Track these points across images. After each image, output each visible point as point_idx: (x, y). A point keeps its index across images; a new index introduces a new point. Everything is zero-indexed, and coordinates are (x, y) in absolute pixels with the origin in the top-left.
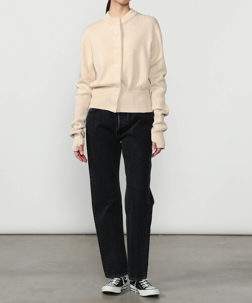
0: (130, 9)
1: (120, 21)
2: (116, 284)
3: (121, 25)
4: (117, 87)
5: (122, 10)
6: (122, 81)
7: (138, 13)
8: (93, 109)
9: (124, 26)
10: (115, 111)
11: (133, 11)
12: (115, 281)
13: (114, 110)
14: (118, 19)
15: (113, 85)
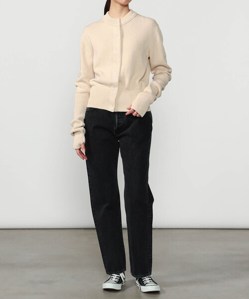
0: (129, 10)
1: (120, 22)
2: (117, 280)
3: (121, 26)
4: (114, 86)
5: (121, 11)
6: (120, 81)
7: (138, 14)
8: (90, 108)
9: (123, 27)
10: (112, 111)
11: (133, 12)
12: (115, 277)
13: (111, 109)
14: (118, 20)
15: (110, 85)
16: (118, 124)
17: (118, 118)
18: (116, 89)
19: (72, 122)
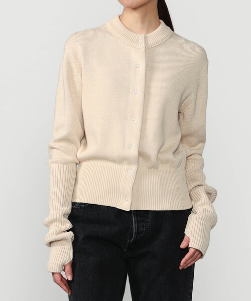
1: (145, 41)
4: (130, 163)
6: (139, 153)
10: (126, 208)
14: (141, 37)
15: (121, 160)
16: (138, 233)
17: (138, 222)
18: (134, 168)
19: (47, 220)
